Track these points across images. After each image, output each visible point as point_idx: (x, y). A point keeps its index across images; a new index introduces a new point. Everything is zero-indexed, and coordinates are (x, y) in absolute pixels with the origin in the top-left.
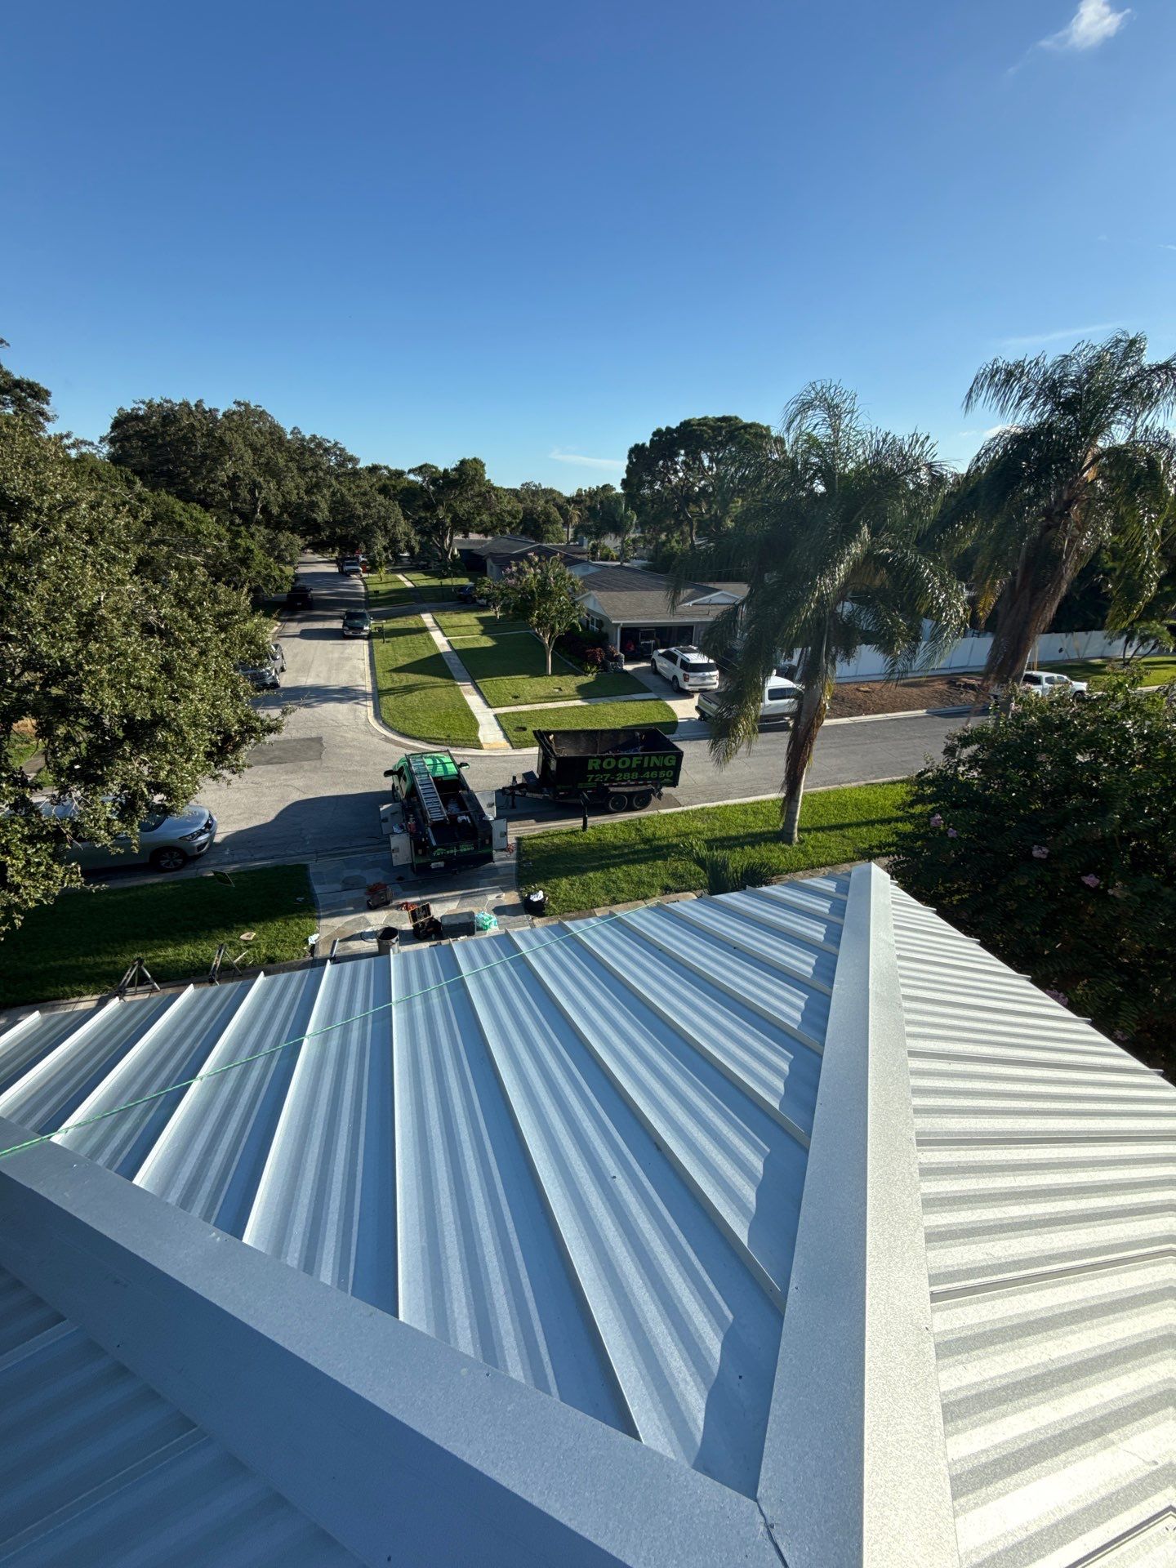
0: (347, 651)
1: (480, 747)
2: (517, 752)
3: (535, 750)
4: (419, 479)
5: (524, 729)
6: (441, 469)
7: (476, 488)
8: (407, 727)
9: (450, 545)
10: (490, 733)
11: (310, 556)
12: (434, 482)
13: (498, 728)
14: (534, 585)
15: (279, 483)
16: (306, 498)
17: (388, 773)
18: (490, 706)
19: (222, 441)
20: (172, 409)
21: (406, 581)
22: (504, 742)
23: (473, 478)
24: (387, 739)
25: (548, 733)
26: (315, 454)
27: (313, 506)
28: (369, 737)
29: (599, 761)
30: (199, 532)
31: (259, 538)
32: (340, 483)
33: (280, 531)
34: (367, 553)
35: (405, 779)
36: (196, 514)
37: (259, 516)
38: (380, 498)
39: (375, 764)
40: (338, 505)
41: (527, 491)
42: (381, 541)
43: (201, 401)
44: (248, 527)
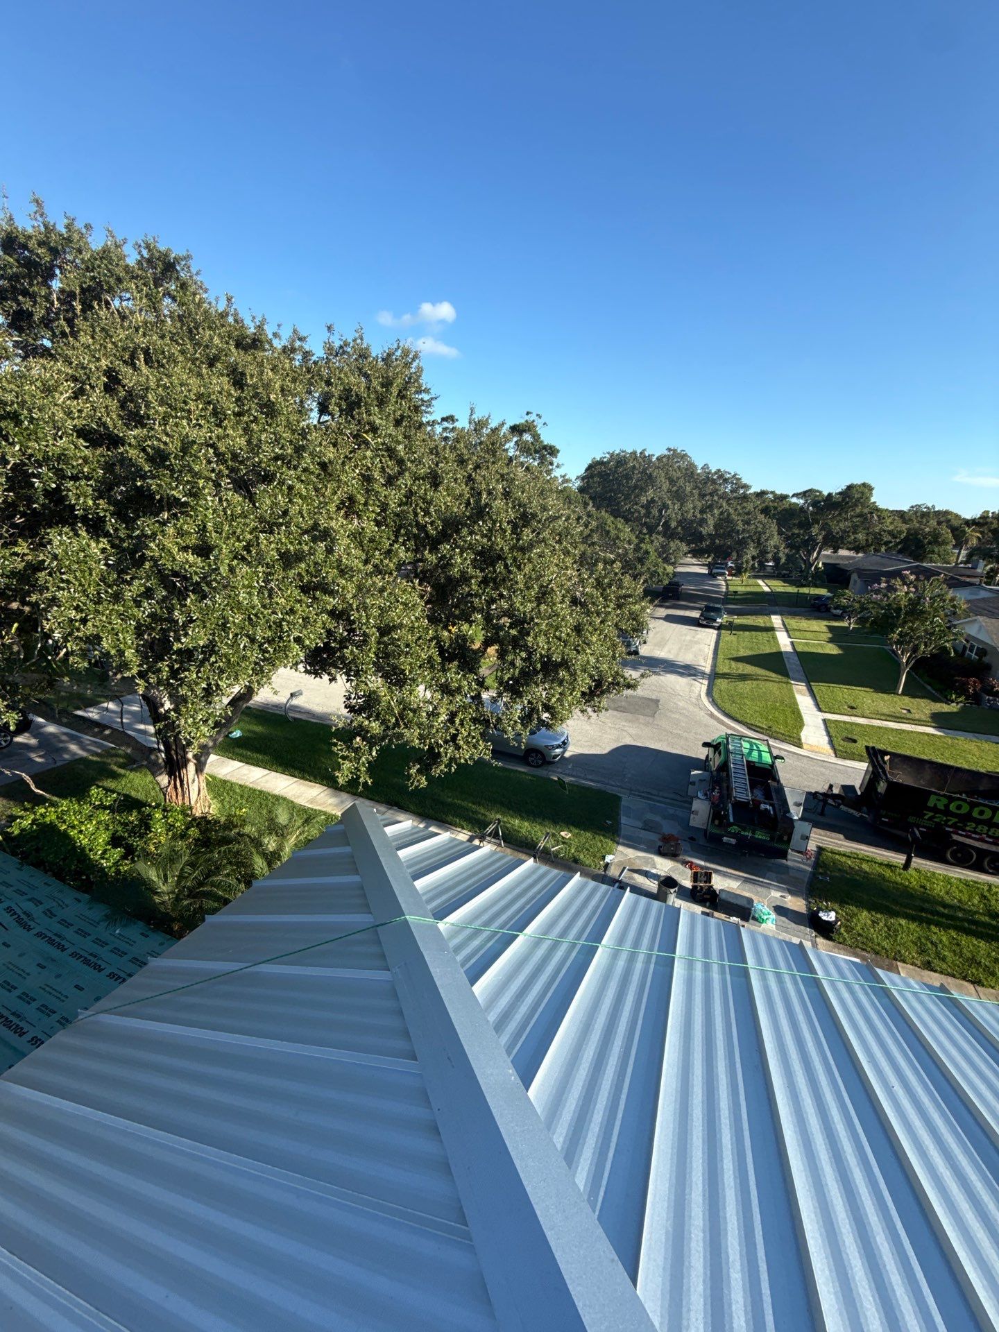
0: (699, 636)
1: (800, 745)
2: (840, 761)
3: (864, 766)
4: (801, 502)
5: (855, 741)
6: (825, 493)
7: (858, 510)
8: (733, 709)
9: (816, 559)
10: (814, 734)
11: (689, 560)
12: (815, 504)
13: (824, 733)
14: (903, 603)
15: (682, 505)
16: (699, 516)
17: (706, 745)
18: (820, 710)
19: (650, 476)
20: (624, 456)
21: (764, 586)
22: (827, 748)
23: (858, 500)
24: (712, 715)
25: (885, 753)
26: (715, 483)
27: (703, 522)
28: (697, 710)
29: (945, 801)
30: (618, 538)
31: (656, 544)
32: (729, 504)
33: (673, 540)
34: (737, 560)
35: (720, 754)
36: (620, 526)
37: (660, 528)
38: (761, 517)
39: (696, 733)
40: (725, 523)
41: (916, 512)
42: (751, 551)
43: (644, 450)
44: (651, 536)
